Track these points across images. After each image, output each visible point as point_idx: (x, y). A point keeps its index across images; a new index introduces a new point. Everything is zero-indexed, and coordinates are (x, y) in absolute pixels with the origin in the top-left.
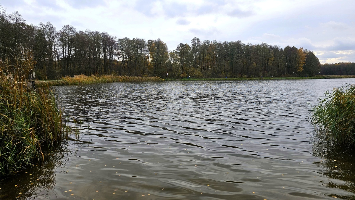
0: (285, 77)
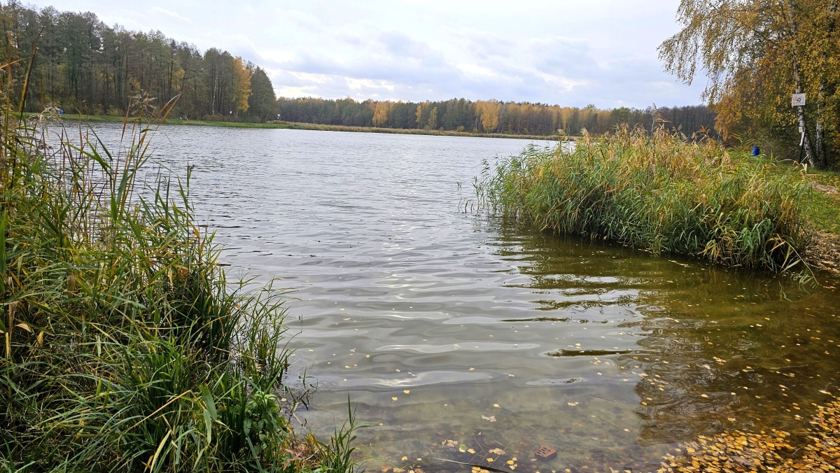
0: (213, 120)
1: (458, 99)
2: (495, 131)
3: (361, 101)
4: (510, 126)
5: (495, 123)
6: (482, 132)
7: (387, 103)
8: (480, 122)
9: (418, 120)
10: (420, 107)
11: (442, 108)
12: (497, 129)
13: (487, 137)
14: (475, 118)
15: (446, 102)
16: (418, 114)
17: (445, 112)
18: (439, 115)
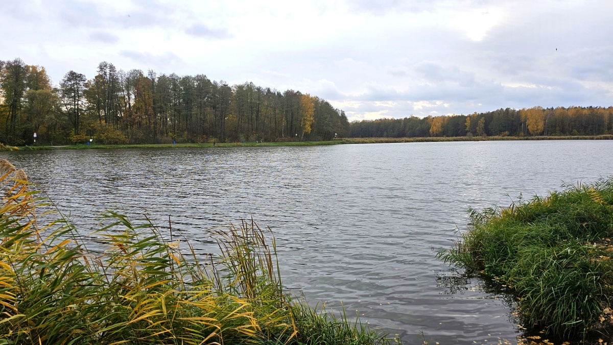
0: (283, 141)
1: (505, 109)
2: (542, 134)
3: (422, 118)
4: (558, 128)
5: (541, 126)
6: (528, 135)
7: (443, 118)
8: (526, 127)
9: (467, 129)
10: (469, 118)
11: (489, 117)
12: (543, 132)
13: (533, 139)
14: (521, 124)
15: (493, 112)
16: (468, 124)
17: (492, 121)
18: (486, 124)
